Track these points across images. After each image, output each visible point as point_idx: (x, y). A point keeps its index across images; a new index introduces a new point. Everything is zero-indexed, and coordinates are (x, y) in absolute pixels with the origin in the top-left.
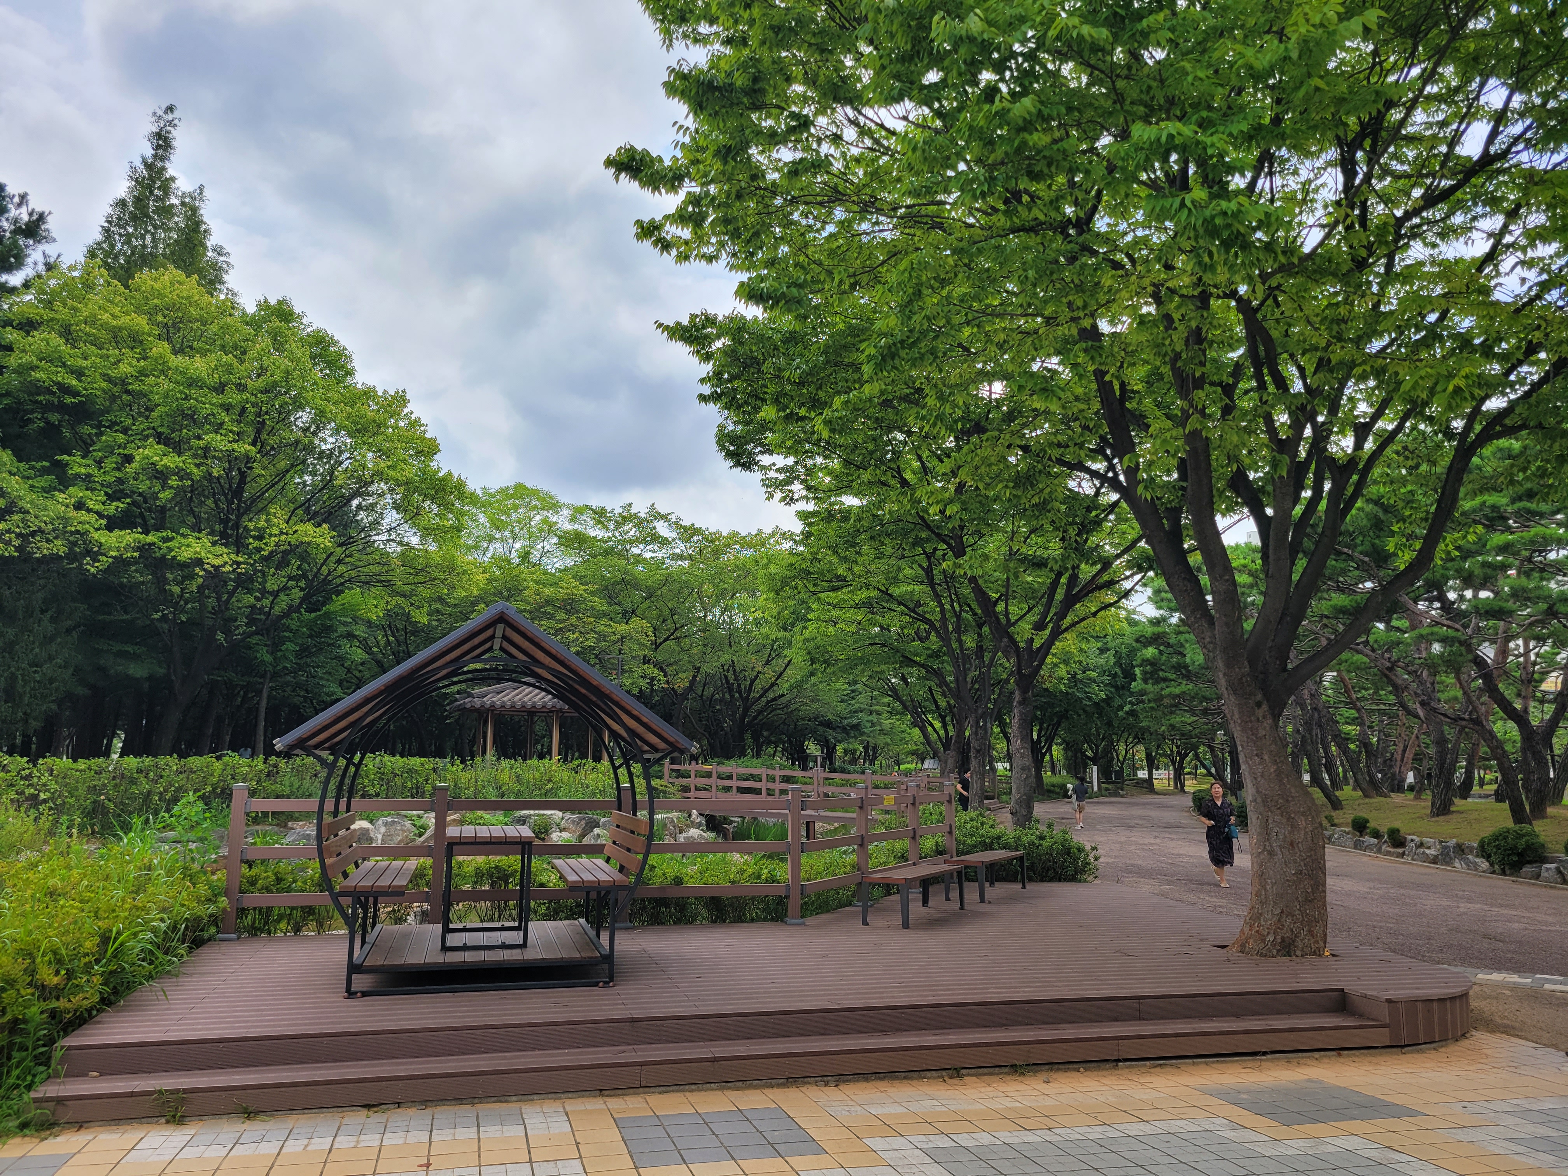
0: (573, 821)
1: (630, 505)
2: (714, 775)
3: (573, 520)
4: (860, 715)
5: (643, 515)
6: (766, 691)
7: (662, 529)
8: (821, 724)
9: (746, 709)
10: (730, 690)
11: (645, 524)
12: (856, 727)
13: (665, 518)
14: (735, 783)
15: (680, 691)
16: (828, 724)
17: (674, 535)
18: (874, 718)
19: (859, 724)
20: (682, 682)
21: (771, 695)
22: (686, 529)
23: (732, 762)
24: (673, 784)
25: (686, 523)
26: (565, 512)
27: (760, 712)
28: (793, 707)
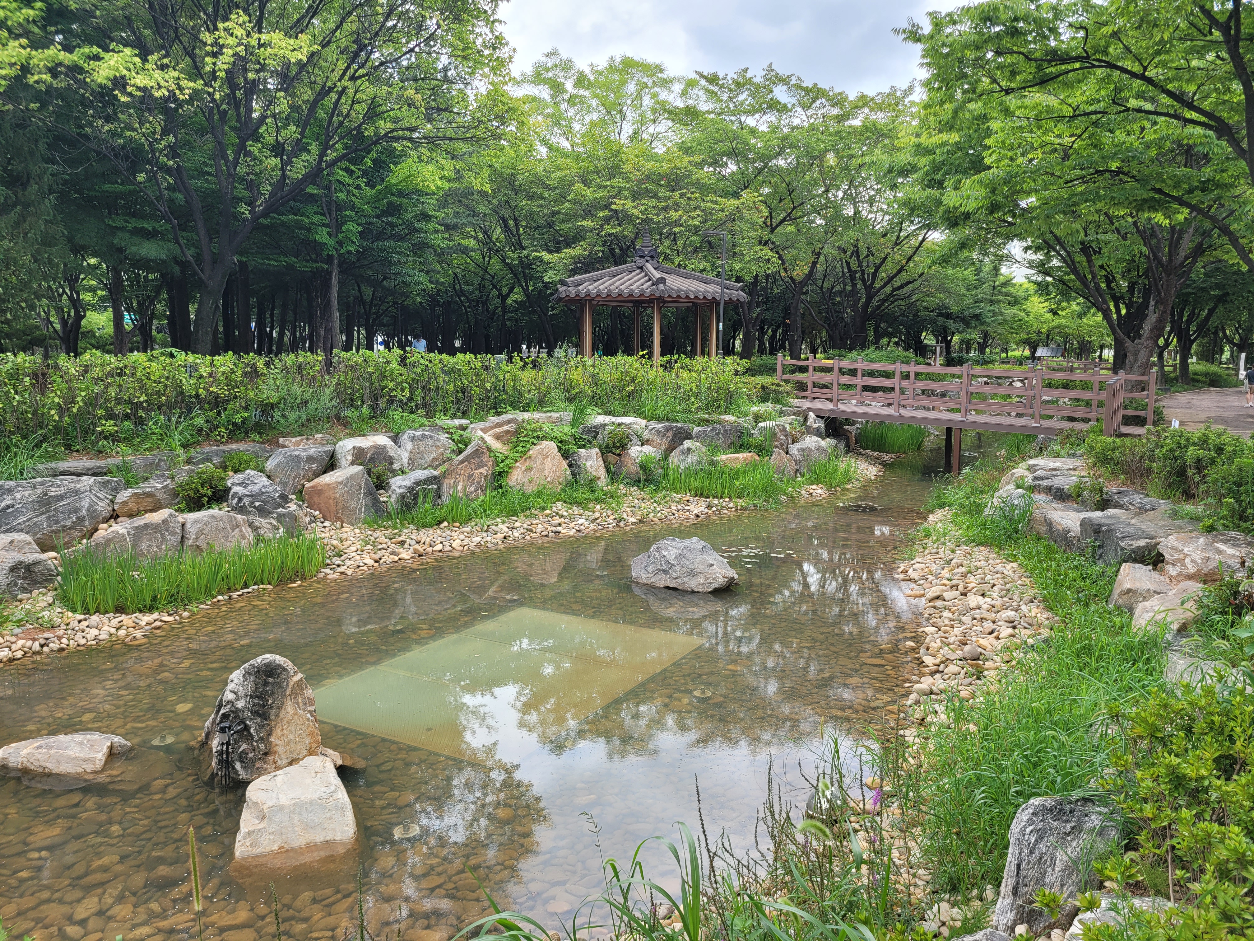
0: (658, 432)
1: (746, 70)
2: (836, 370)
3: (684, 94)
4: (982, 305)
5: (758, 80)
6: (891, 279)
7: (780, 93)
8: (941, 315)
9: (870, 298)
10: (853, 278)
11: (762, 92)
12: (977, 317)
13: (784, 80)
14: (860, 381)
15: (797, 279)
16: (949, 316)
17: (794, 100)
18: (995, 308)
19: (980, 314)
20: (800, 272)
21: (896, 283)
22: (807, 91)
23: (854, 354)
24: (787, 382)
25: (808, 83)
26: (677, 88)
27: (884, 301)
28: (914, 298)
